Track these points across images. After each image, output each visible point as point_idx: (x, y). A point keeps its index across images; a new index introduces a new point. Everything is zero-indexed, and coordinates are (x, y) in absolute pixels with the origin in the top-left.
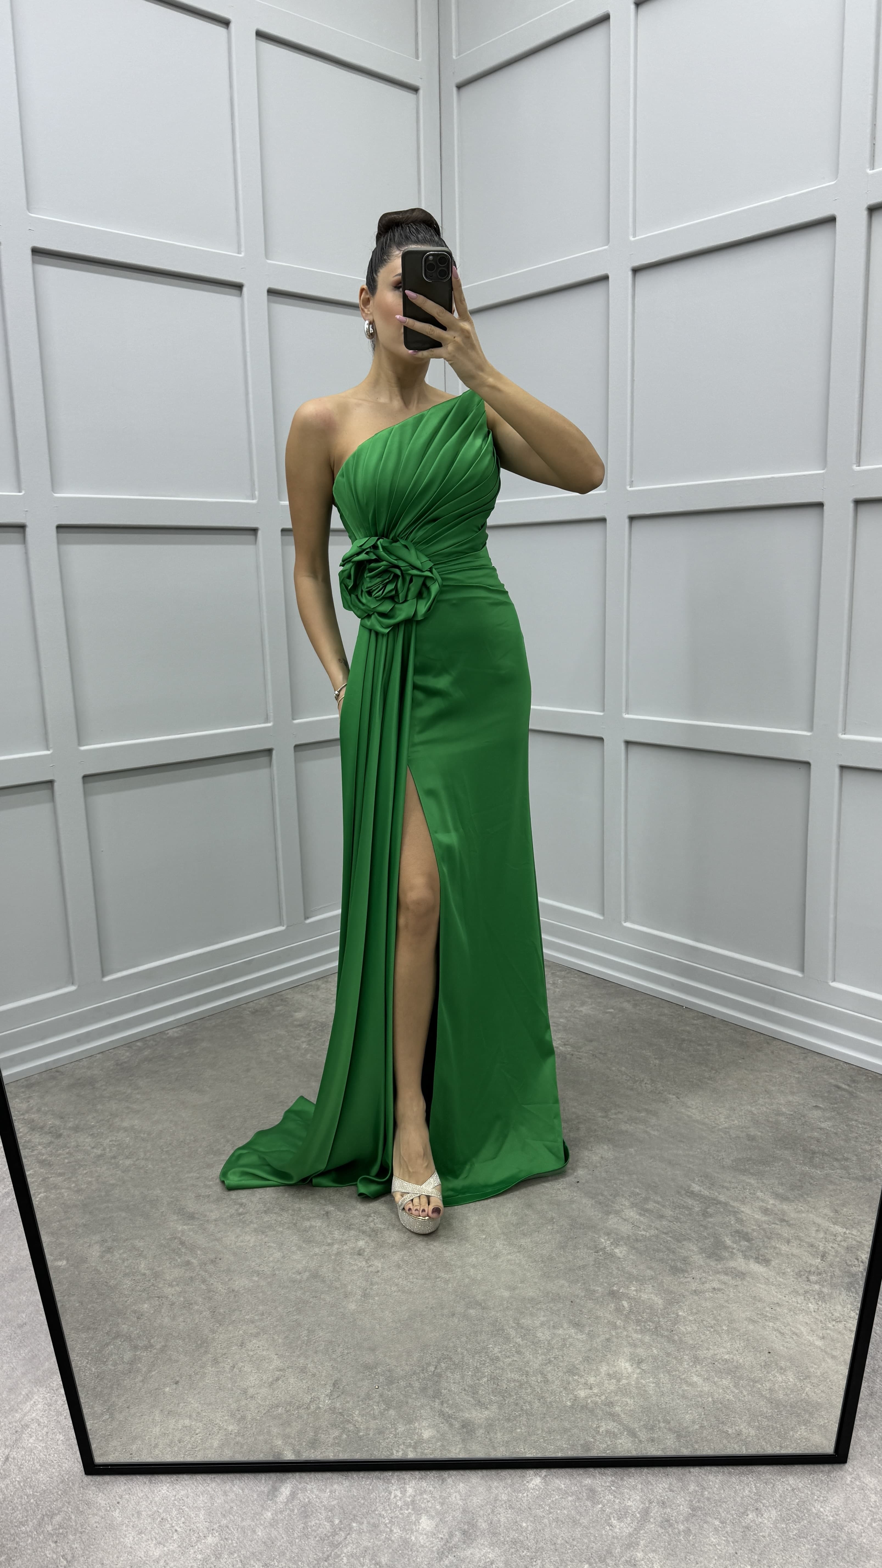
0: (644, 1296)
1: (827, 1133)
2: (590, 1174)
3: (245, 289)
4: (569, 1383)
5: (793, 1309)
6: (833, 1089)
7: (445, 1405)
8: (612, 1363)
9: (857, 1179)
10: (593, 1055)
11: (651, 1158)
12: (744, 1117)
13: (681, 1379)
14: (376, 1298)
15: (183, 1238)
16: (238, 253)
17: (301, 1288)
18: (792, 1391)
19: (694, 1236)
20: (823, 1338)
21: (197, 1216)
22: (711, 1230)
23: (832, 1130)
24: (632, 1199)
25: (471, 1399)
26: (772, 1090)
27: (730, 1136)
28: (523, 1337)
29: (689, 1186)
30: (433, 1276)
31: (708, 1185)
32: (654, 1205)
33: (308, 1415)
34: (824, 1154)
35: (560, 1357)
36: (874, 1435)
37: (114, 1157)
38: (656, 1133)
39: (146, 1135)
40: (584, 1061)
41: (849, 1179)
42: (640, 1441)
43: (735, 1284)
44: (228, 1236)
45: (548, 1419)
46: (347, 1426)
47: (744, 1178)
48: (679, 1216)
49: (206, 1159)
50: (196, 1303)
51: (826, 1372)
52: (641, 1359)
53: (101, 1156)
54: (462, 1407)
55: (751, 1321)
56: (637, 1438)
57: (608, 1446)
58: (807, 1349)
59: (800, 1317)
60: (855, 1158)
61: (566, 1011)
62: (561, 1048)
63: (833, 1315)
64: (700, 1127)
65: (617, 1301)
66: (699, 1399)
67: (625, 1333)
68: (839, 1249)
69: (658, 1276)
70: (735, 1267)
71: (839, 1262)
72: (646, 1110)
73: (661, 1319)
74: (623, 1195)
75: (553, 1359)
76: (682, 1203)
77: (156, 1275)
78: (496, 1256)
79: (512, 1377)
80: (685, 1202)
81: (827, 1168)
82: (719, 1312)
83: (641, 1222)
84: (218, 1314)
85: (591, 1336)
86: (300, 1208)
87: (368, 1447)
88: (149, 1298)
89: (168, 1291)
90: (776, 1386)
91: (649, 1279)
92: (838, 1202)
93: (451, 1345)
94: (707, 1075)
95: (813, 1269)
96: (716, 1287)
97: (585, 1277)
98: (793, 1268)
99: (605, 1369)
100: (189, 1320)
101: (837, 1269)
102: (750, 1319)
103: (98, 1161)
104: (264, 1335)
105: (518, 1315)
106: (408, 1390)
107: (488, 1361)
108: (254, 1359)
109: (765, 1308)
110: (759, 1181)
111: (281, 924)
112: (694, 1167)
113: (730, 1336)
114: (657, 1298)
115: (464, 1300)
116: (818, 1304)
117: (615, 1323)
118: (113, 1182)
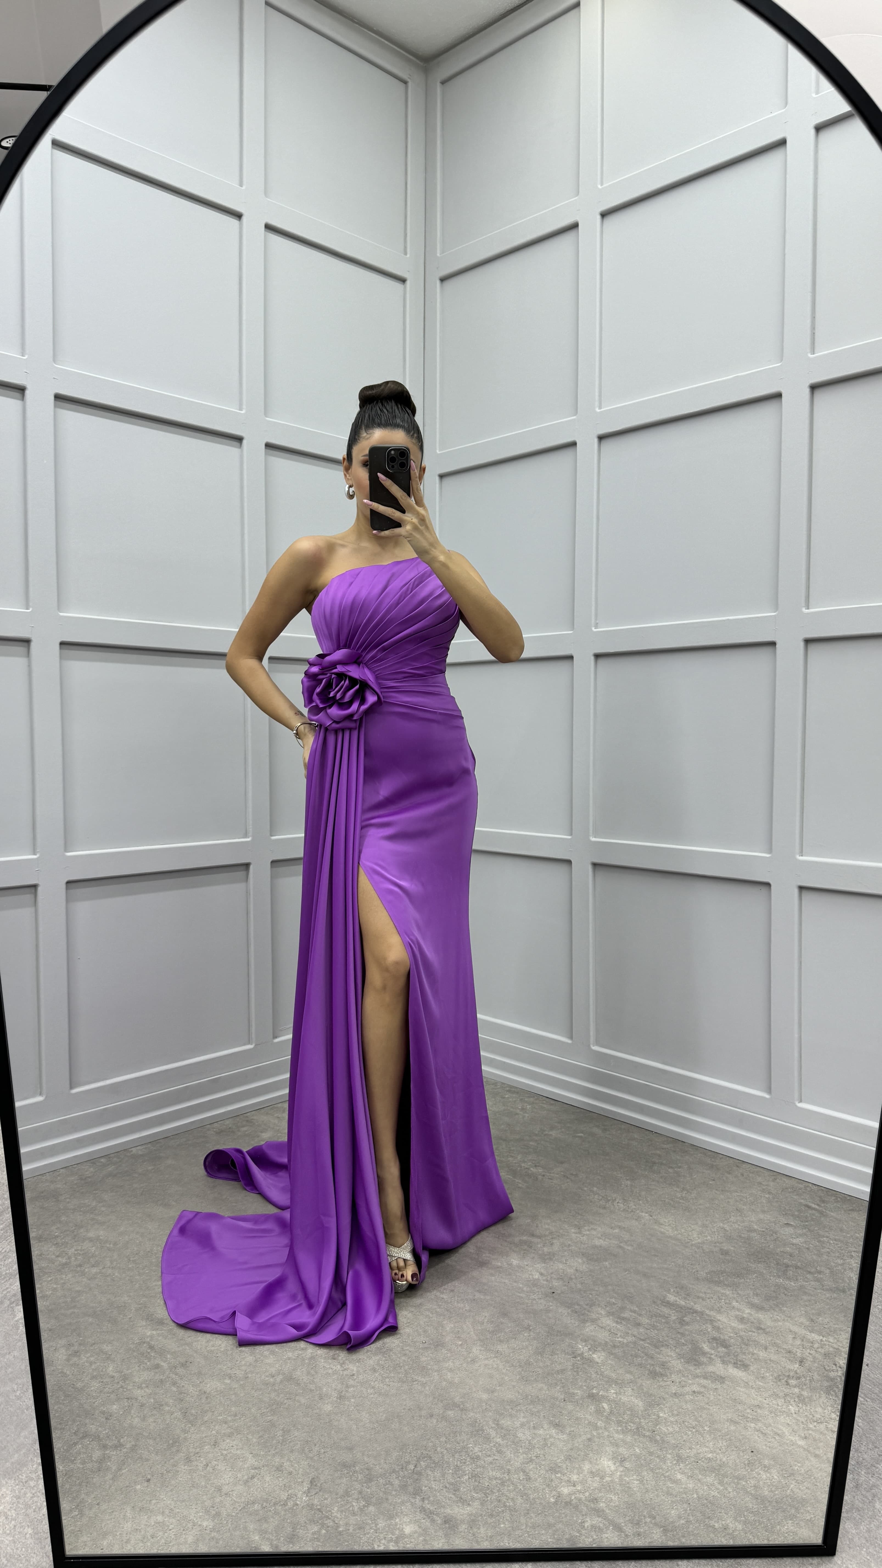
0: (624, 1399)
1: (799, 1248)
2: (565, 1285)
3: (245, 442)
4: (552, 1481)
5: (774, 1411)
6: (803, 1208)
7: (426, 1502)
8: (595, 1461)
9: (831, 1290)
10: (565, 1176)
11: (625, 1270)
12: (716, 1233)
13: (665, 1477)
14: (352, 1400)
15: (153, 1343)
16: (240, 410)
18: (777, 1488)
19: (672, 1342)
20: (806, 1438)
22: (689, 1337)
23: (804, 1245)
24: (608, 1309)
25: (453, 1496)
26: (743, 1209)
27: (703, 1250)
28: (504, 1437)
29: (665, 1297)
30: (410, 1379)
31: (683, 1296)
32: (631, 1313)
33: (285, 1511)
34: (797, 1267)
35: (541, 1456)
36: (862, 1527)
37: (80, 1266)
38: (629, 1248)
39: (111, 1245)
40: (555, 1182)
41: (823, 1290)
42: (626, 1535)
43: (715, 1387)
44: (198, 1341)
45: (532, 1515)
46: (326, 1522)
47: (719, 1289)
48: (655, 1324)
50: (167, 1404)
51: (810, 1470)
52: (624, 1457)
53: (66, 1264)
54: (443, 1503)
55: (732, 1421)
56: (623, 1532)
57: (594, 1540)
58: (790, 1448)
59: (782, 1419)
60: (828, 1271)
61: (536, 1135)
62: (532, 1169)
63: (814, 1417)
64: (674, 1242)
65: (597, 1403)
66: (684, 1496)
67: (607, 1433)
68: (817, 1355)
69: (637, 1380)
70: (714, 1371)
71: (817, 1367)
72: (620, 1227)
73: (642, 1421)
74: (599, 1305)
75: (534, 1458)
76: (659, 1311)
77: (125, 1378)
78: (472, 1360)
79: (494, 1475)
80: (661, 1311)
81: (801, 1281)
82: (700, 1414)
83: (618, 1330)
84: (190, 1415)
85: (572, 1436)
87: (348, 1542)
88: (118, 1399)
89: (138, 1393)
90: (761, 1483)
91: (628, 1383)
92: (813, 1311)
93: (431, 1444)
94: (679, 1195)
95: (792, 1374)
96: (696, 1390)
97: (563, 1381)
98: (771, 1373)
99: (588, 1467)
100: (160, 1421)
101: (816, 1374)
102: (731, 1420)
103: (63, 1268)
104: (237, 1435)
105: (498, 1417)
106: (388, 1488)
107: (468, 1460)
108: (228, 1458)
109: (746, 1409)
110: (734, 1292)
111: (249, 1043)
112: (669, 1279)
113: (712, 1435)
114: (637, 1401)
115: (442, 1402)
116: (798, 1406)
117: (596, 1424)
118: (79, 1288)
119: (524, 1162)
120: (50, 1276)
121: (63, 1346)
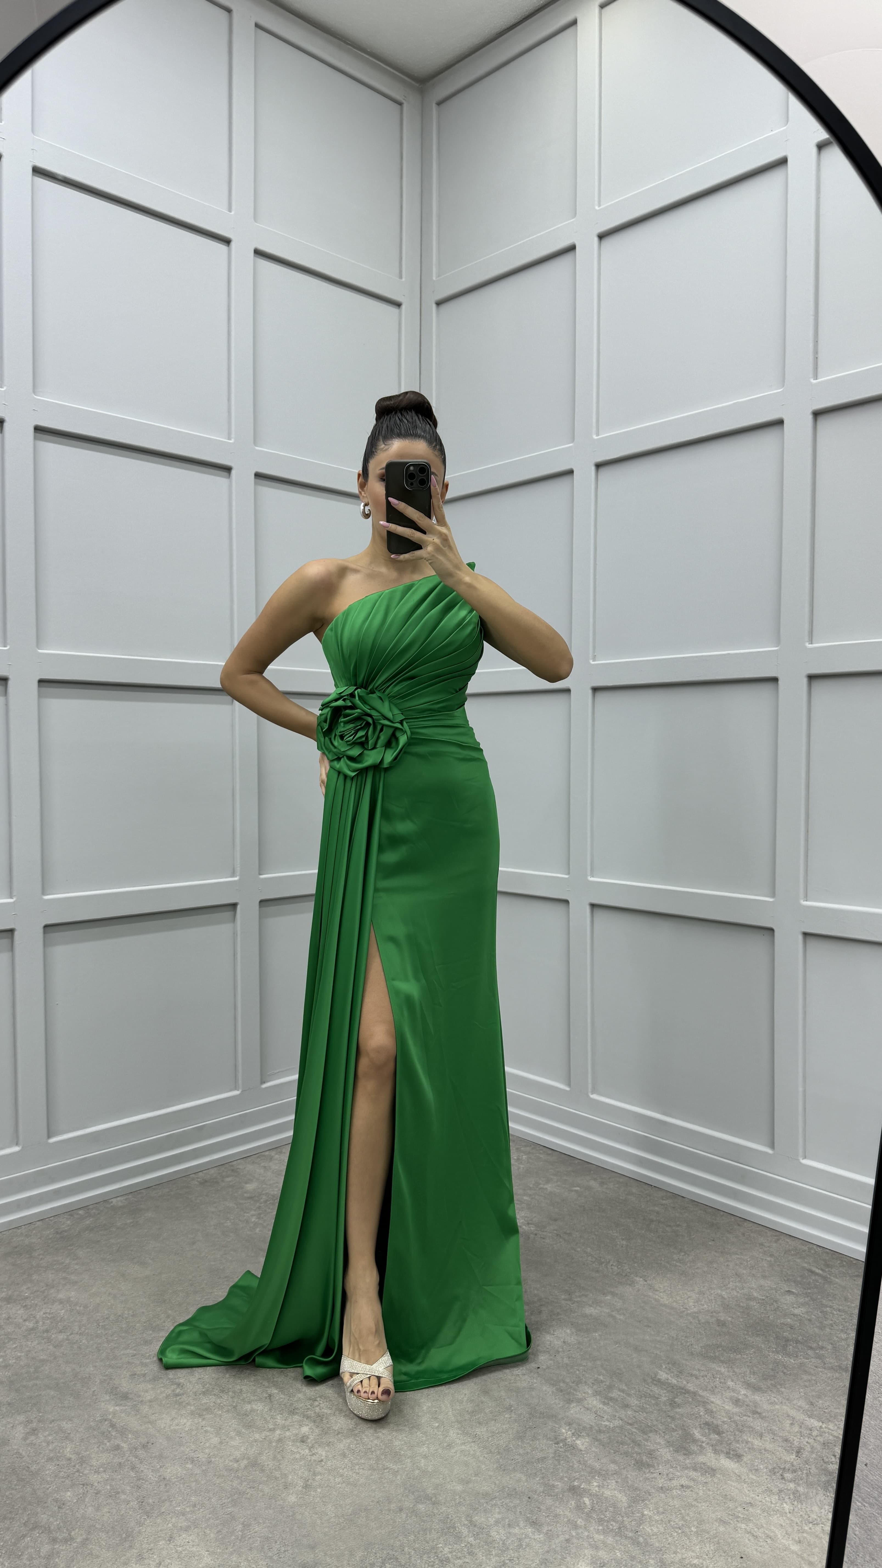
0: (607, 1493)
1: (801, 1320)
2: (551, 1360)
3: (233, 472)
5: (767, 1509)
6: (806, 1273)
10: (557, 1235)
11: (616, 1343)
12: (714, 1301)
14: (319, 1490)
15: (115, 1420)
16: (228, 439)
17: (238, 1477)
19: (661, 1428)
20: (800, 1542)
21: (130, 1396)
22: (679, 1422)
23: (806, 1316)
24: (595, 1387)
26: (743, 1274)
27: (699, 1321)
28: (476, 1536)
29: (656, 1374)
30: (381, 1466)
31: (676, 1373)
32: (619, 1393)
34: (797, 1342)
35: (515, 1559)
37: (47, 1331)
38: (622, 1317)
40: (547, 1241)
41: (824, 1368)
43: (705, 1481)
44: (162, 1419)
47: (714, 1366)
48: (645, 1405)
49: (145, 1335)
50: (123, 1492)
52: (603, 1562)
53: (33, 1329)
55: (722, 1522)
58: (782, 1554)
59: (775, 1519)
60: (830, 1347)
61: (531, 1189)
62: (524, 1227)
63: (809, 1517)
64: (668, 1311)
65: (578, 1498)
67: (586, 1534)
68: (816, 1444)
69: (623, 1470)
70: (704, 1462)
71: (815, 1459)
72: (612, 1293)
73: (625, 1519)
74: (586, 1382)
75: (508, 1561)
76: (649, 1391)
78: (448, 1446)
80: (651, 1391)
81: (802, 1357)
82: (687, 1512)
83: (605, 1412)
84: (146, 1505)
85: (550, 1536)
86: (241, 1389)
88: (73, 1485)
89: (94, 1478)
91: (612, 1474)
92: (813, 1393)
93: (398, 1543)
94: (675, 1257)
95: (788, 1466)
96: (684, 1484)
97: (543, 1471)
98: (766, 1465)
100: (115, 1511)
101: (813, 1467)
102: (721, 1520)
103: (30, 1334)
104: (194, 1529)
105: (471, 1512)
108: (183, 1555)
109: (737, 1507)
110: (730, 1369)
111: (236, 1089)
112: (662, 1354)
113: (700, 1538)
114: (621, 1495)
115: (413, 1494)
116: (793, 1504)
117: (576, 1522)
118: (43, 1357)
120: (15, 1343)
121: (21, 1423)
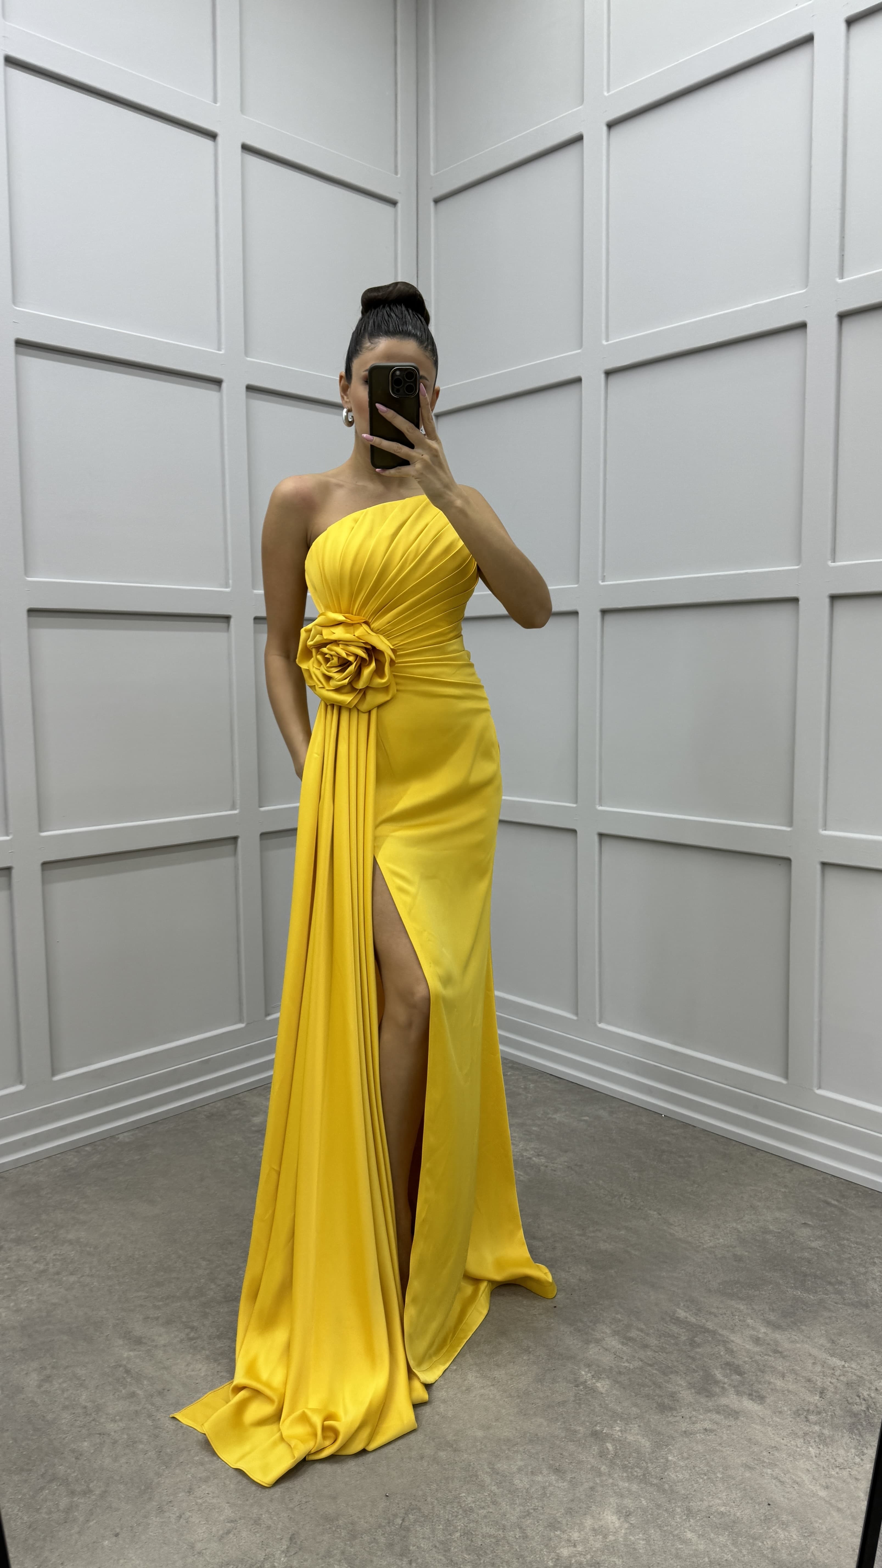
0: (630, 1438)
1: (818, 1254)
2: (569, 1298)
3: (224, 385)
4: (550, 1539)
5: (792, 1453)
6: (821, 1204)
8: (598, 1516)
9: (853, 1305)
10: (568, 1167)
11: (633, 1280)
12: (730, 1235)
15: (129, 1366)
16: (218, 350)
18: (796, 1551)
19: (682, 1369)
20: (827, 1487)
21: (144, 1341)
22: (699, 1362)
23: (824, 1250)
24: (613, 1326)
25: (443, 1558)
26: (758, 1206)
27: (715, 1256)
28: (499, 1484)
29: (674, 1312)
31: (694, 1311)
32: (638, 1333)
34: (816, 1276)
35: (539, 1508)
37: (58, 1273)
38: (637, 1253)
39: (92, 1249)
41: (844, 1305)
43: (729, 1424)
44: (177, 1364)
47: (733, 1303)
48: (664, 1345)
50: (141, 1442)
51: (833, 1529)
52: (629, 1511)
53: (44, 1271)
55: (747, 1466)
58: (810, 1500)
59: (801, 1464)
60: (849, 1282)
61: (541, 1118)
62: (534, 1159)
63: (836, 1461)
64: (684, 1246)
65: (601, 1443)
66: (694, 1559)
67: (611, 1481)
68: (839, 1384)
69: (645, 1414)
70: (727, 1404)
71: (838, 1400)
72: (626, 1228)
73: (649, 1465)
74: (603, 1322)
75: (532, 1511)
76: (667, 1331)
77: (98, 1409)
79: (488, 1531)
80: (670, 1330)
81: (821, 1293)
82: (712, 1457)
83: (624, 1352)
84: (164, 1455)
85: (574, 1483)
88: (89, 1436)
89: (111, 1426)
90: (778, 1544)
91: (635, 1418)
92: (835, 1331)
93: (420, 1493)
94: (689, 1189)
95: (812, 1408)
96: (708, 1428)
97: (565, 1415)
98: (789, 1406)
99: (590, 1523)
100: (132, 1461)
101: (838, 1408)
103: (40, 1277)
105: (493, 1459)
106: (373, 1546)
107: (461, 1512)
108: (203, 1508)
109: (762, 1452)
110: (749, 1306)
111: (241, 1021)
112: (679, 1291)
113: (726, 1484)
114: (644, 1440)
115: (433, 1441)
116: (819, 1448)
117: (600, 1469)
118: (55, 1301)
119: (526, 1150)
120: (25, 1286)
121: (34, 1370)
